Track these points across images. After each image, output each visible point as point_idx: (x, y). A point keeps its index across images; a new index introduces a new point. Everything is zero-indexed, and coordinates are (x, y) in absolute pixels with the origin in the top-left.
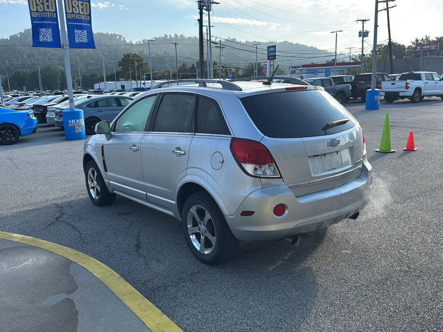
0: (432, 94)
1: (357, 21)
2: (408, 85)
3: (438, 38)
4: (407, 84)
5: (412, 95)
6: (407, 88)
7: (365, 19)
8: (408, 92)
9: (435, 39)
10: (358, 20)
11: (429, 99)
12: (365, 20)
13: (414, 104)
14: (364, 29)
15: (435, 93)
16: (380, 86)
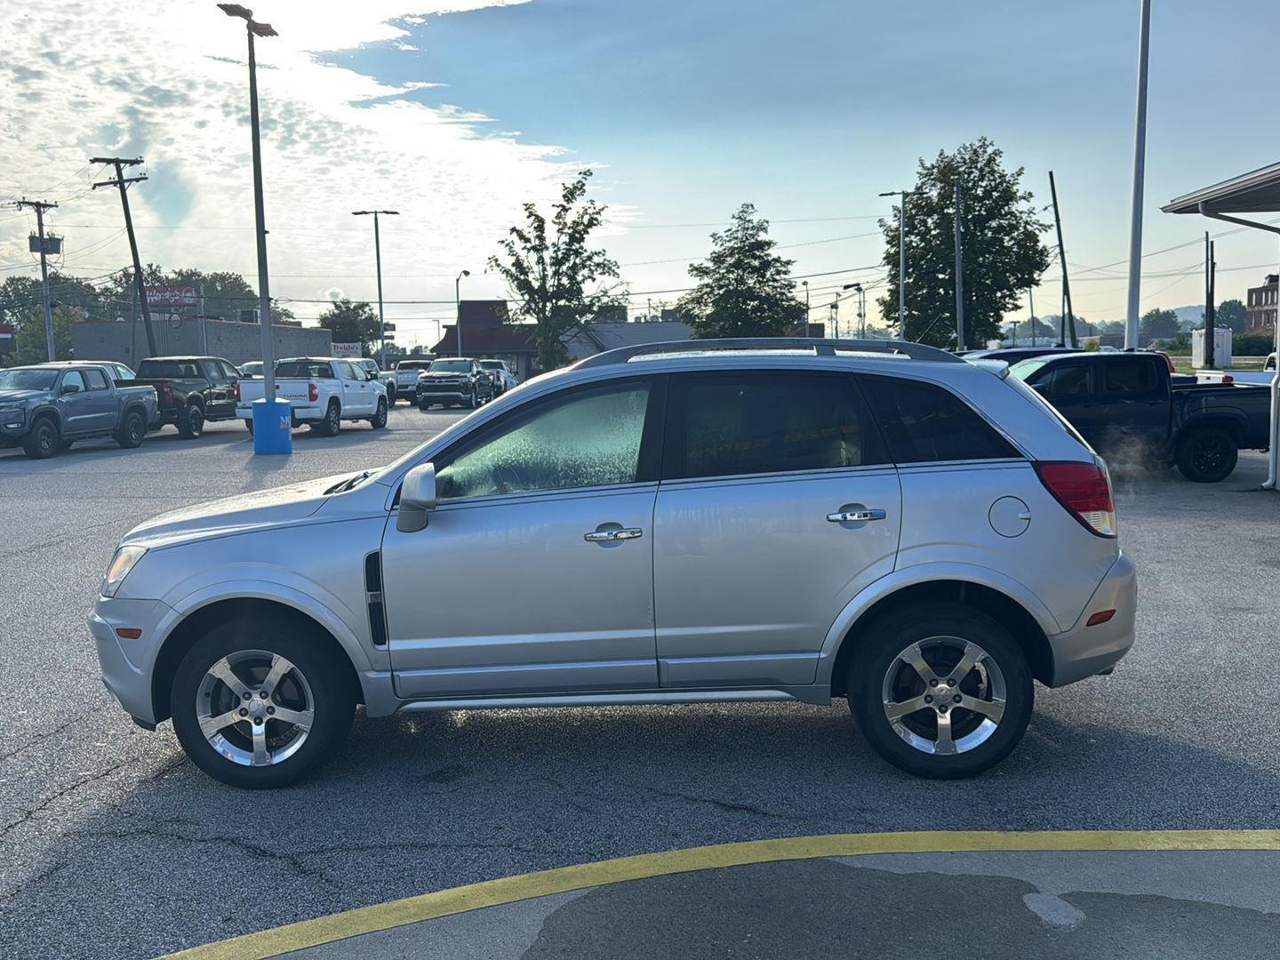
0: (358, 412)
1: (19, 203)
2: (316, 391)
3: (180, 273)
4: (312, 387)
5: (324, 415)
6: (313, 397)
7: (42, 202)
8: (316, 407)
9: (172, 276)
10: (24, 203)
11: (355, 425)
12: (45, 206)
13: (328, 439)
14: (46, 230)
15: (364, 412)
16: (236, 392)
